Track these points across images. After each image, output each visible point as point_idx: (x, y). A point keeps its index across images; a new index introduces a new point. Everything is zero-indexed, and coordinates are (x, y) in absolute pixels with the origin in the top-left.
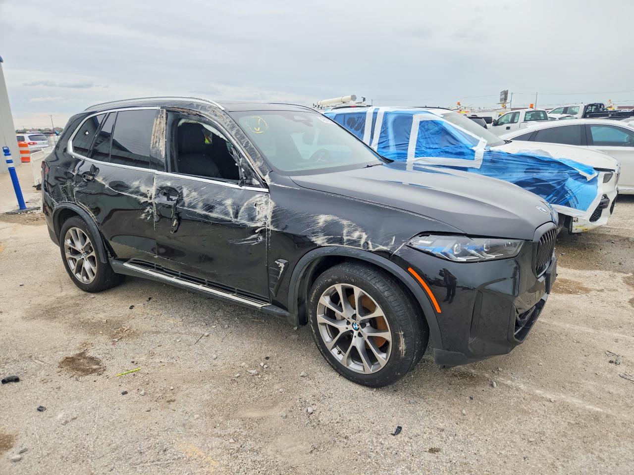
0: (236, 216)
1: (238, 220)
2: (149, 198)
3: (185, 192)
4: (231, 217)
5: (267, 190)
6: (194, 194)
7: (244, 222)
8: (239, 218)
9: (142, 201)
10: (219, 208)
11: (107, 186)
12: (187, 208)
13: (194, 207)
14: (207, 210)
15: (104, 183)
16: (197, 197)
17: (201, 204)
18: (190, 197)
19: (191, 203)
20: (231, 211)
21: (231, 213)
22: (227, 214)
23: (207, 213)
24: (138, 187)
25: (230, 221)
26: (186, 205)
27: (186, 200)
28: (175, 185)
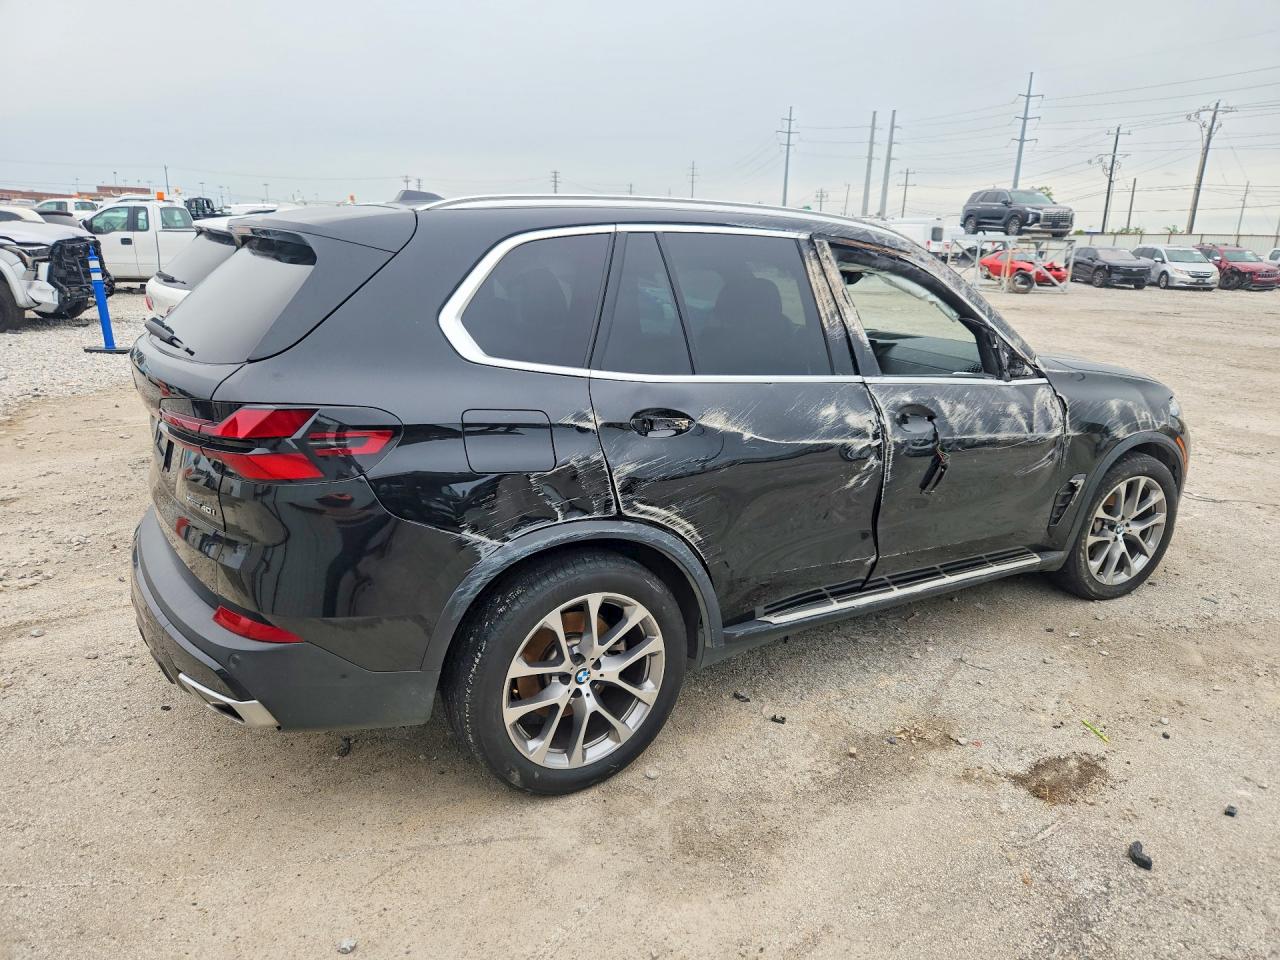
0: (1031, 430)
1: (1035, 434)
2: (871, 438)
3: (945, 407)
4: (1025, 434)
5: (1044, 380)
6: (961, 407)
7: (1042, 434)
8: (1035, 430)
9: (859, 447)
10: (1006, 423)
11: (747, 435)
12: (959, 437)
13: (970, 431)
14: (990, 431)
15: (734, 429)
16: (966, 411)
17: (979, 423)
18: (956, 415)
19: (963, 426)
20: (1023, 423)
21: (1024, 425)
22: (1019, 429)
23: (992, 436)
24: (841, 420)
25: (1026, 439)
26: (956, 431)
27: (954, 421)
28: (920, 399)
